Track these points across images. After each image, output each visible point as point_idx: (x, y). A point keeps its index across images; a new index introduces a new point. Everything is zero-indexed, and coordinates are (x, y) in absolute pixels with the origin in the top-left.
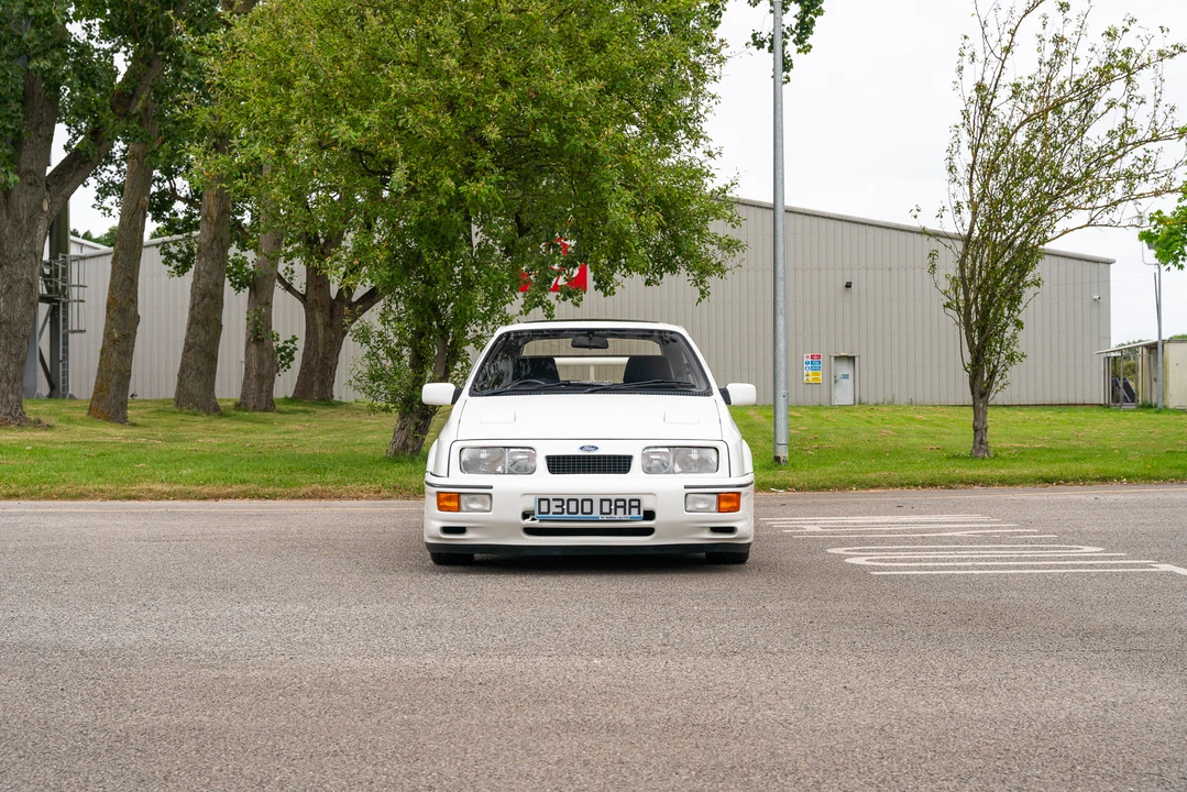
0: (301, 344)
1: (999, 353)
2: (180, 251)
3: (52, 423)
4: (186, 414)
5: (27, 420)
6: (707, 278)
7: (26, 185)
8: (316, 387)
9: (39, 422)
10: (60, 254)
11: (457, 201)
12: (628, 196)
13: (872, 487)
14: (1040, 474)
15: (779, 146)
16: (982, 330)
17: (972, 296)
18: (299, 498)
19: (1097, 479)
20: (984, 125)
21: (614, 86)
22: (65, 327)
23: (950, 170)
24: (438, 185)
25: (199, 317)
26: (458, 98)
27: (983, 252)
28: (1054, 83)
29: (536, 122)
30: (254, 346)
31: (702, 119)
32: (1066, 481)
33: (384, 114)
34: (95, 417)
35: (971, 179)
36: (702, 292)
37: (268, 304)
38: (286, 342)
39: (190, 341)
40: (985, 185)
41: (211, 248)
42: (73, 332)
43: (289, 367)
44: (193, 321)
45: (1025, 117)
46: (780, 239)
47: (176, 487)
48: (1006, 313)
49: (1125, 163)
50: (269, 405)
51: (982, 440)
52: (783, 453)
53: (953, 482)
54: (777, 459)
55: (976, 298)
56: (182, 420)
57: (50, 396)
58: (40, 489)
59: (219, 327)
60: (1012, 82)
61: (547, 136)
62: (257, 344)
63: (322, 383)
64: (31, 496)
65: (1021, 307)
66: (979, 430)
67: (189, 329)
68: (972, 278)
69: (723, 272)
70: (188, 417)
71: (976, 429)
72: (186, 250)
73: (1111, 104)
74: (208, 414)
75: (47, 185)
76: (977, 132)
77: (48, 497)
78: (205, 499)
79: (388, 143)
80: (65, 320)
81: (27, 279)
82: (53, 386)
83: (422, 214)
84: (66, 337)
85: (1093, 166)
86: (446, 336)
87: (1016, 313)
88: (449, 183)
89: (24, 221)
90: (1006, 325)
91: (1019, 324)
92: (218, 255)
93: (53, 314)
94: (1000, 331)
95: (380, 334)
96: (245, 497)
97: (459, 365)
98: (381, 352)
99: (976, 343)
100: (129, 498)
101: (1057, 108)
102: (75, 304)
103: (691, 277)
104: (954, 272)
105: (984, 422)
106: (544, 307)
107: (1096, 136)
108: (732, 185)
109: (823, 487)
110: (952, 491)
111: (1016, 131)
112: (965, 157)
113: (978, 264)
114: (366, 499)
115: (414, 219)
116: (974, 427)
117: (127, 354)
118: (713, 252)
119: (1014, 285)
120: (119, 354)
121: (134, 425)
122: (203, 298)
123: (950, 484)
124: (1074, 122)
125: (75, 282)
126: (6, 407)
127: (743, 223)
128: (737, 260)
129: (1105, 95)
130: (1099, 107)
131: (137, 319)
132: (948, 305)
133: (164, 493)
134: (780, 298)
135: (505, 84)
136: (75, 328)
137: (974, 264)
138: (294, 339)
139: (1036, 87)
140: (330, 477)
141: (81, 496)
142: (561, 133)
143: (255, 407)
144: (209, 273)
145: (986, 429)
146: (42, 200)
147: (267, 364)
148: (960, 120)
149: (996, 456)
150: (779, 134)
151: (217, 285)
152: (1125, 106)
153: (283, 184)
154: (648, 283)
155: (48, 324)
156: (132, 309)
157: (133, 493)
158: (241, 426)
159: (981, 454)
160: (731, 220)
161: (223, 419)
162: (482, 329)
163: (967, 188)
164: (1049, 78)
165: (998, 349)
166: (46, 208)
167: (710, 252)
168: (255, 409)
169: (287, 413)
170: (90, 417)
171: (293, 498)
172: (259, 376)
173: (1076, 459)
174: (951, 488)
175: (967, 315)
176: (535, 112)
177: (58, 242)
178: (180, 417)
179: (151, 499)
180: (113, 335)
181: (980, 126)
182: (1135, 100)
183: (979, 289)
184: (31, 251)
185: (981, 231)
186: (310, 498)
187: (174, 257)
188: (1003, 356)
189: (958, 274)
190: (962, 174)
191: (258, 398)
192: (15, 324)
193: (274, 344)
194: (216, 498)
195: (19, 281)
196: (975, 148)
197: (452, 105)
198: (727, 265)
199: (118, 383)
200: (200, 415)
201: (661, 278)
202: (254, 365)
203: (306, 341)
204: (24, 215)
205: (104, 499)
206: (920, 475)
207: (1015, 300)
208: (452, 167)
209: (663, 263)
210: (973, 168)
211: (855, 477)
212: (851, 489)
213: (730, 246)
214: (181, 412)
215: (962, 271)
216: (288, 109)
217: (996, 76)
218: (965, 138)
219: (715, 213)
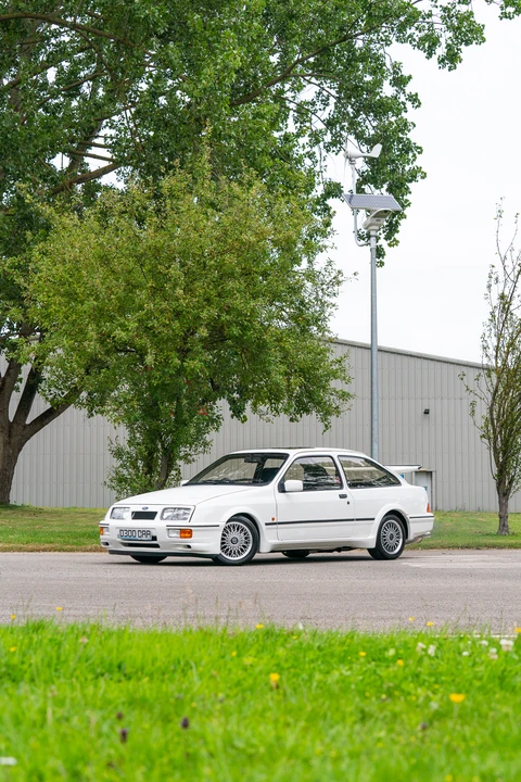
6: (329, 417)
11: (182, 371)
12: (283, 368)
16: (505, 452)
17: (498, 430)
20: (504, 321)
24: (170, 362)
26: (183, 312)
27: (505, 402)
29: (230, 323)
31: (327, 320)
35: (497, 356)
36: (326, 426)
40: (505, 360)
55: (501, 432)
61: (235, 331)
66: (503, 517)
69: (339, 412)
71: (501, 517)
76: (500, 326)
79: (141, 338)
83: (161, 378)
86: (167, 454)
88: (177, 361)
95: (128, 453)
97: (173, 472)
98: (129, 464)
99: (501, 461)
103: (319, 416)
104: (486, 413)
108: (345, 357)
112: (493, 341)
113: (502, 409)
115: (156, 382)
116: (500, 515)
118: (335, 401)
127: (352, 381)
128: (348, 406)
132: (483, 436)
137: (500, 410)
142: (244, 328)
148: (489, 318)
154: (292, 420)
160: (344, 379)
163: (494, 361)
167: (331, 400)
175: (495, 442)
176: (228, 317)
183: (502, 425)
185: (504, 388)
189: (488, 416)
190: (492, 352)
196: (499, 336)
198: (343, 408)
201: (301, 416)
208: (179, 350)
209: (301, 408)
210: (498, 349)
213: (344, 396)
215: (492, 414)
217: (512, 292)
219: (334, 375)
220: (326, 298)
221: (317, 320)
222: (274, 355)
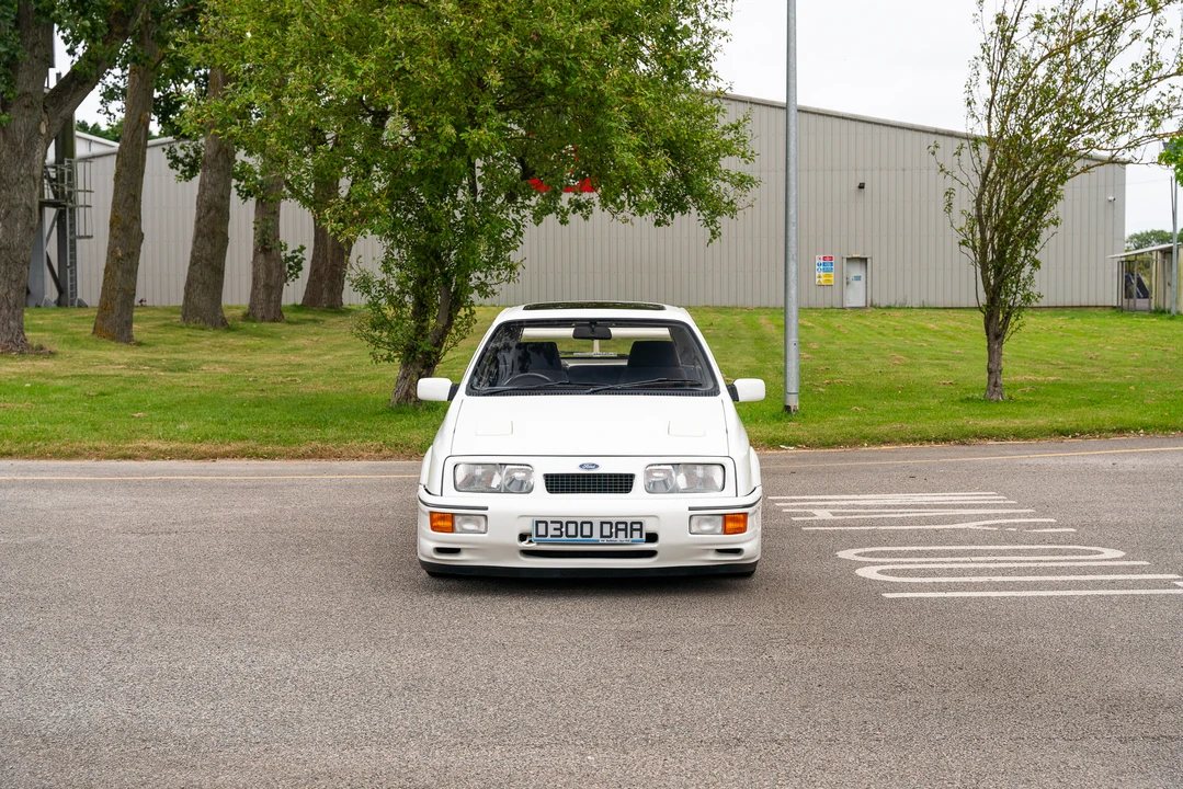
0: (308, 254)
1: (1015, 294)
2: (187, 156)
3: (55, 348)
4: (194, 328)
5: (28, 346)
6: (718, 218)
7: (22, 108)
8: (325, 295)
9: (42, 348)
10: (66, 159)
11: (459, 148)
12: (635, 140)
13: (884, 443)
14: (1055, 426)
15: (792, 85)
16: (998, 271)
17: (988, 235)
18: (299, 457)
19: (1114, 431)
20: (1005, 59)
21: (620, 25)
22: (73, 232)
23: (969, 104)
24: (439, 131)
25: (205, 230)
26: (458, 43)
27: (1001, 189)
28: (1077, 17)
29: (540, 64)
30: (262, 256)
31: (711, 59)
32: (1082, 433)
33: (381, 59)
34: (99, 335)
35: (989, 116)
36: (713, 233)
37: (276, 213)
38: (294, 252)
39: (197, 254)
40: (1004, 122)
41: (215, 160)
42: (81, 237)
43: (297, 277)
44: (199, 234)
45: (1046, 52)
46: (792, 183)
47: (174, 445)
48: (1023, 253)
49: (1148, 99)
50: (277, 315)
51: (996, 382)
52: (793, 402)
53: (966, 436)
54: (787, 408)
55: (992, 239)
56: (189, 335)
57: (60, 303)
58: (34, 447)
59: (225, 240)
60: (1035, 13)
61: (550, 77)
62: (265, 254)
63: (331, 290)
64: (25, 454)
65: (1037, 247)
66: (993, 372)
67: (195, 242)
68: (989, 215)
69: (734, 210)
70: (195, 332)
71: (990, 372)
72: (192, 153)
73: (1136, 36)
74: (215, 327)
75: (45, 107)
76: (997, 67)
77: (42, 456)
78: (202, 458)
79: (385, 91)
80: (73, 225)
81: (26, 204)
82: (61, 291)
83: (423, 161)
84: (73, 242)
85: (1115, 100)
86: (449, 284)
87: (1033, 253)
88: (450, 130)
89: (22, 145)
90: (1023, 265)
91: (1036, 264)
92: (223, 167)
93: (60, 218)
94: (1017, 271)
95: (382, 283)
96: (243, 457)
97: (462, 312)
98: (383, 301)
99: (992, 282)
100: (125, 457)
101: (1080, 40)
102: (82, 210)
103: (702, 217)
104: (971, 208)
105: (999, 364)
106: (558, 213)
107: (1119, 70)
108: (745, 120)
109: (834, 444)
110: (965, 448)
111: (1036, 66)
112: (984, 91)
113: (995, 200)
114: (367, 459)
115: (414, 168)
116: (988, 369)
117: (132, 272)
118: (725, 189)
119: (1031, 225)
120: (123, 272)
121: (140, 344)
122: (209, 211)
123: (963, 438)
124: (1097, 56)
125: (80, 187)
126: (7, 333)
127: (756, 158)
128: (749, 200)
129: (1129, 27)
130: (1124, 39)
131: (141, 237)
132: (964, 243)
133: (161, 451)
134: (792, 244)
135: (507, 25)
136: (82, 233)
137: (991, 201)
138: (302, 248)
139: (1059, 20)
140: (331, 433)
141: (75, 455)
142: (565, 73)
143: (263, 317)
144: (214, 185)
145: (1000, 371)
146: (40, 123)
147: (275, 274)
148: (979, 53)
149: (1010, 398)
150: (792, 74)
151: (223, 197)
152: (1152, 42)
153: (279, 131)
154: (658, 223)
155: (55, 229)
156: (136, 227)
157: (129, 453)
158: (248, 341)
159: (994, 397)
160: (743, 155)
161: (231, 334)
162: (486, 277)
163: (985, 123)
164: (1072, 11)
165: (1014, 289)
166: (43, 130)
167: (722, 190)
168: (263, 319)
169: (296, 323)
170: (95, 337)
171: (293, 458)
172: (267, 286)
173: (1092, 403)
174: (964, 444)
175: (984, 254)
176: (536, 53)
177: (64, 144)
178: (187, 332)
179: (147, 458)
180: (116, 253)
181: (1000, 60)
182: (1161, 34)
183: (995, 228)
184: (30, 175)
185: (998, 168)
186: (310, 457)
187: (182, 161)
188: (1019, 297)
189: (974, 213)
190: (981, 109)
191: (266, 308)
192: (15, 250)
193: (282, 254)
194: (214, 457)
195: (17, 206)
196: (994, 83)
197: (451, 49)
198: (740, 204)
199: (123, 302)
200: (207, 329)
201: (673, 217)
202: (262, 275)
203: (315, 249)
204: (21, 138)
205: (99, 458)
206: (932, 427)
207: (1031, 238)
208: (454, 111)
209: (672, 202)
210: (992, 103)
211: (867, 430)
212: (863, 445)
213: (743, 182)
214: (187, 327)
215: (979, 209)
216: (283, 54)
217: (1018, 10)
218: (985, 74)
219: (728, 149)
220: (712, 23)
221: (696, 59)
222: (619, 118)
